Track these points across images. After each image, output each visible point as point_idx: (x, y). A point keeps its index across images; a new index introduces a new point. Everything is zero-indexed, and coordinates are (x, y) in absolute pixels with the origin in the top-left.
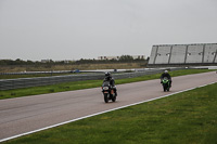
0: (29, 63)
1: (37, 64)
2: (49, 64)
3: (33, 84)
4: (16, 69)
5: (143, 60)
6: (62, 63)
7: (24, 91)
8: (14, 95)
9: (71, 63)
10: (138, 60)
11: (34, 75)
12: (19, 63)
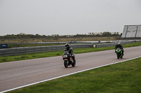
0: (44, 36)
1: (49, 38)
2: (57, 37)
3: (46, 50)
4: (36, 40)
5: (118, 35)
6: (65, 37)
7: (40, 55)
8: (34, 57)
9: (70, 37)
10: (115, 35)
11: (47, 44)
12: (37, 37)
